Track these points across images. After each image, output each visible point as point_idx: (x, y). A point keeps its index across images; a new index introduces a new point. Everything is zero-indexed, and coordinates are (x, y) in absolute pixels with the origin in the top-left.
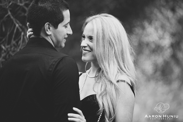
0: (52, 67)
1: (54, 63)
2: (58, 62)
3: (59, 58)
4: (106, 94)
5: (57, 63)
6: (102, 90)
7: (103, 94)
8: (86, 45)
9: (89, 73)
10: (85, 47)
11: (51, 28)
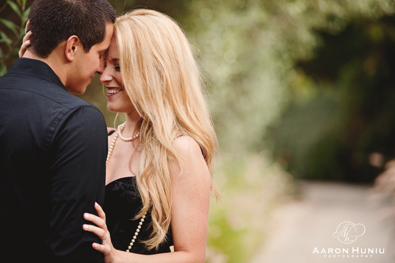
0: (55, 124)
1: (60, 117)
2: (68, 115)
3: (72, 108)
4: (153, 172)
5: (66, 117)
6: (147, 165)
7: (148, 173)
8: (110, 78)
9: (122, 131)
10: (107, 82)
11: (76, 47)
